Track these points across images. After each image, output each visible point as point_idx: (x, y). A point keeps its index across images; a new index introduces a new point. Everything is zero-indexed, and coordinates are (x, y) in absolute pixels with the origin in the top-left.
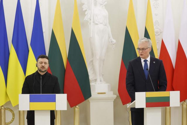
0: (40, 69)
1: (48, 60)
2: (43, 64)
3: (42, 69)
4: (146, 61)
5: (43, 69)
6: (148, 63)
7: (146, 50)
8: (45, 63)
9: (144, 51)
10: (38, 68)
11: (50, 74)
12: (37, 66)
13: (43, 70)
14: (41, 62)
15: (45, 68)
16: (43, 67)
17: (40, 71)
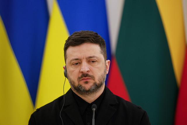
0: (77, 84)
1: (100, 46)
2: (85, 67)
3: (82, 83)
5: (87, 83)
8: (91, 60)
10: (72, 83)
11: (119, 98)
12: (66, 75)
14: (76, 62)
15: (93, 78)
17: (78, 89)
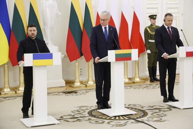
4: (105, 28)
6: (108, 29)
7: (106, 21)
9: (104, 21)
13: (33, 37)
16: (33, 34)
